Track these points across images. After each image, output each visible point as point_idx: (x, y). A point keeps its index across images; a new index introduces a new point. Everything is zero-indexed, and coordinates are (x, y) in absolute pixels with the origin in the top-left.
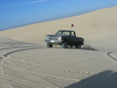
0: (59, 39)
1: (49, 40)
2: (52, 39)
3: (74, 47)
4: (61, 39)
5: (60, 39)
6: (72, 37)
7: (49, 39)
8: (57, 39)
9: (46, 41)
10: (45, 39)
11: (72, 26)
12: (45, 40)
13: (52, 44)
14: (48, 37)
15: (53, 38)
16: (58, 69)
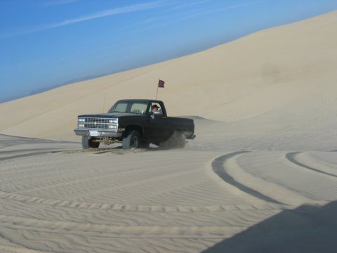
0: (112, 127)
1: (86, 129)
2: (94, 127)
3: (154, 146)
4: (117, 125)
5: (114, 125)
6: (153, 117)
7: (86, 125)
8: (106, 127)
9: (77, 132)
10: (76, 128)
11: (161, 84)
12: (75, 131)
13: (97, 141)
14: (84, 120)
15: (95, 123)
16: (81, 206)
